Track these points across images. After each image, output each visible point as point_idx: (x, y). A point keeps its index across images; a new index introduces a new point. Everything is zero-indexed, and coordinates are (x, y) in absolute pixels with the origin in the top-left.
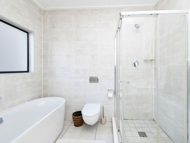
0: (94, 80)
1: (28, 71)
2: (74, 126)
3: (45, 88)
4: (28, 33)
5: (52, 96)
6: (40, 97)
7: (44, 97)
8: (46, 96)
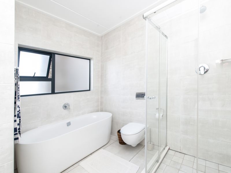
0: (140, 96)
1: (90, 90)
2: (119, 143)
3: (102, 103)
4: (90, 60)
5: (106, 111)
6: (98, 111)
7: (101, 111)
8: (102, 111)
